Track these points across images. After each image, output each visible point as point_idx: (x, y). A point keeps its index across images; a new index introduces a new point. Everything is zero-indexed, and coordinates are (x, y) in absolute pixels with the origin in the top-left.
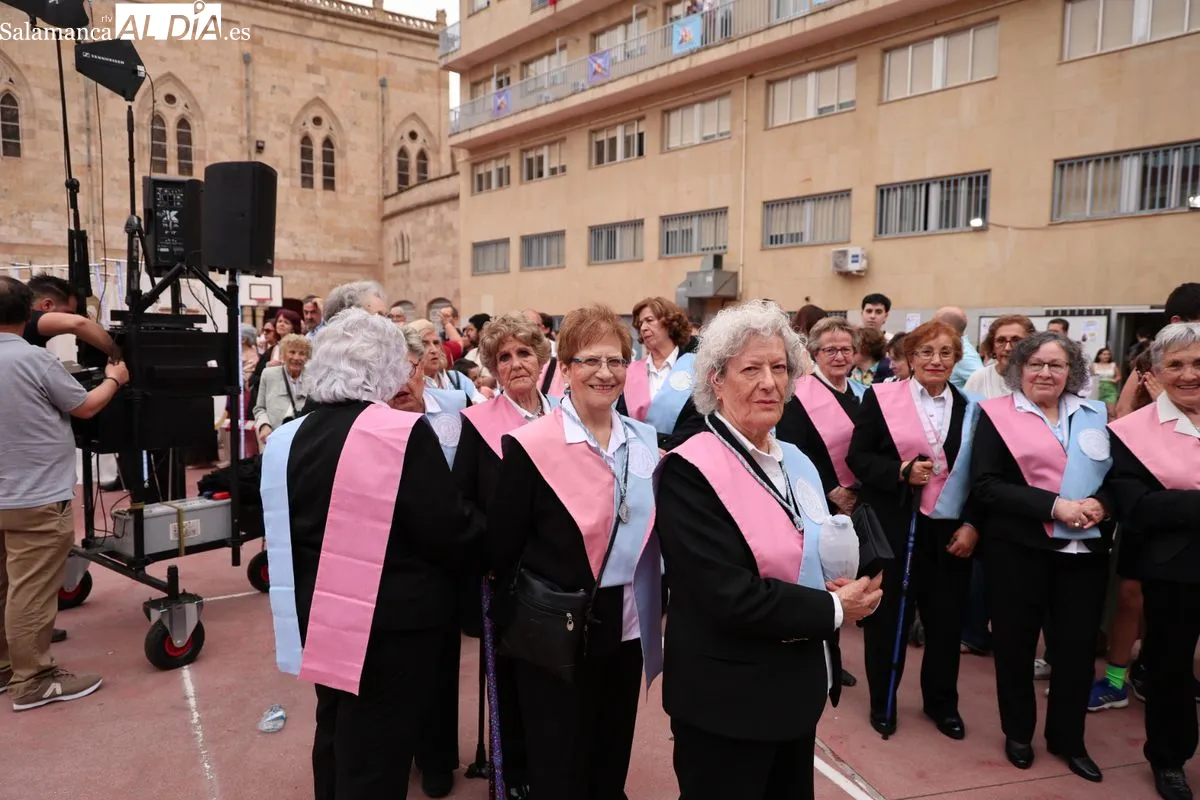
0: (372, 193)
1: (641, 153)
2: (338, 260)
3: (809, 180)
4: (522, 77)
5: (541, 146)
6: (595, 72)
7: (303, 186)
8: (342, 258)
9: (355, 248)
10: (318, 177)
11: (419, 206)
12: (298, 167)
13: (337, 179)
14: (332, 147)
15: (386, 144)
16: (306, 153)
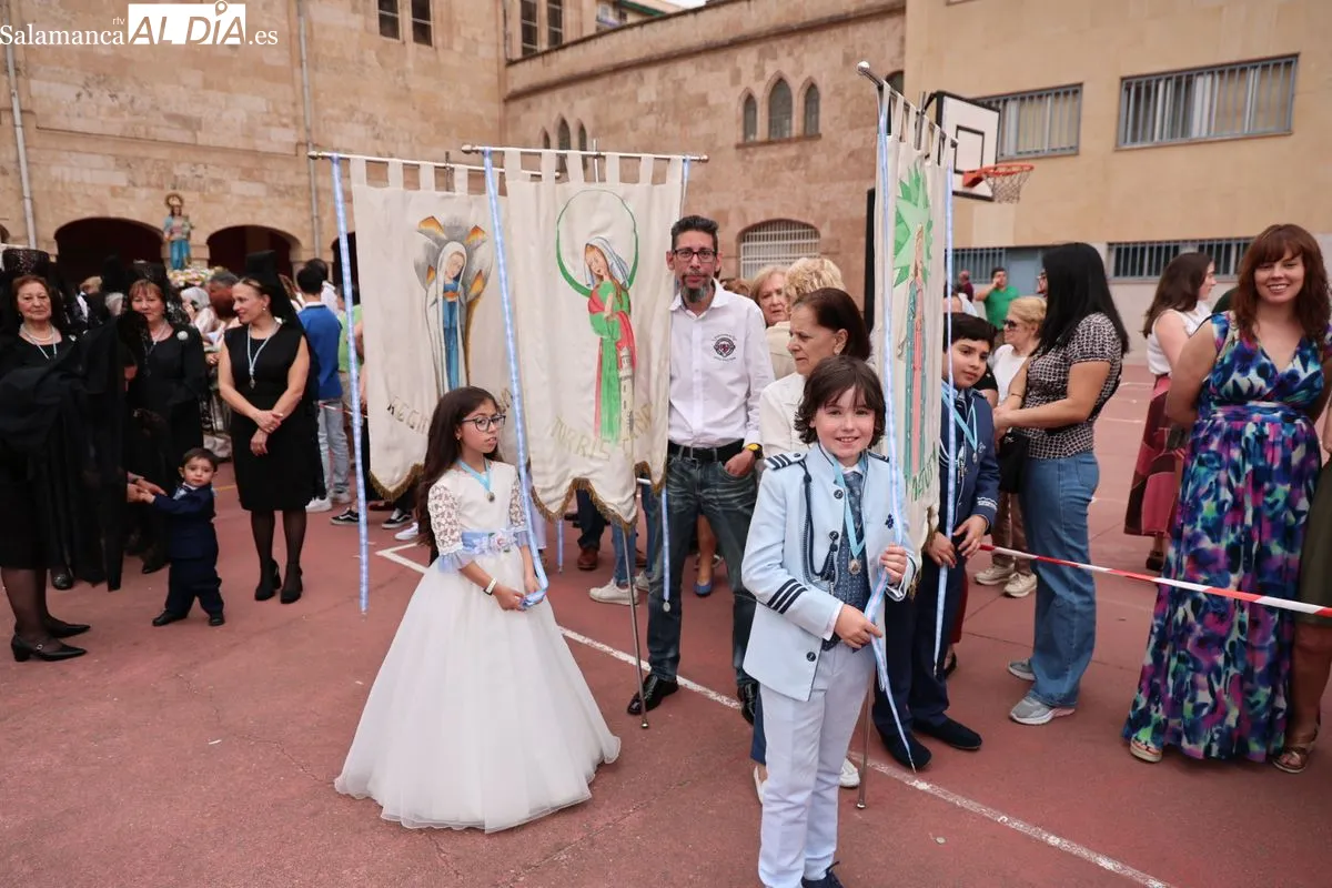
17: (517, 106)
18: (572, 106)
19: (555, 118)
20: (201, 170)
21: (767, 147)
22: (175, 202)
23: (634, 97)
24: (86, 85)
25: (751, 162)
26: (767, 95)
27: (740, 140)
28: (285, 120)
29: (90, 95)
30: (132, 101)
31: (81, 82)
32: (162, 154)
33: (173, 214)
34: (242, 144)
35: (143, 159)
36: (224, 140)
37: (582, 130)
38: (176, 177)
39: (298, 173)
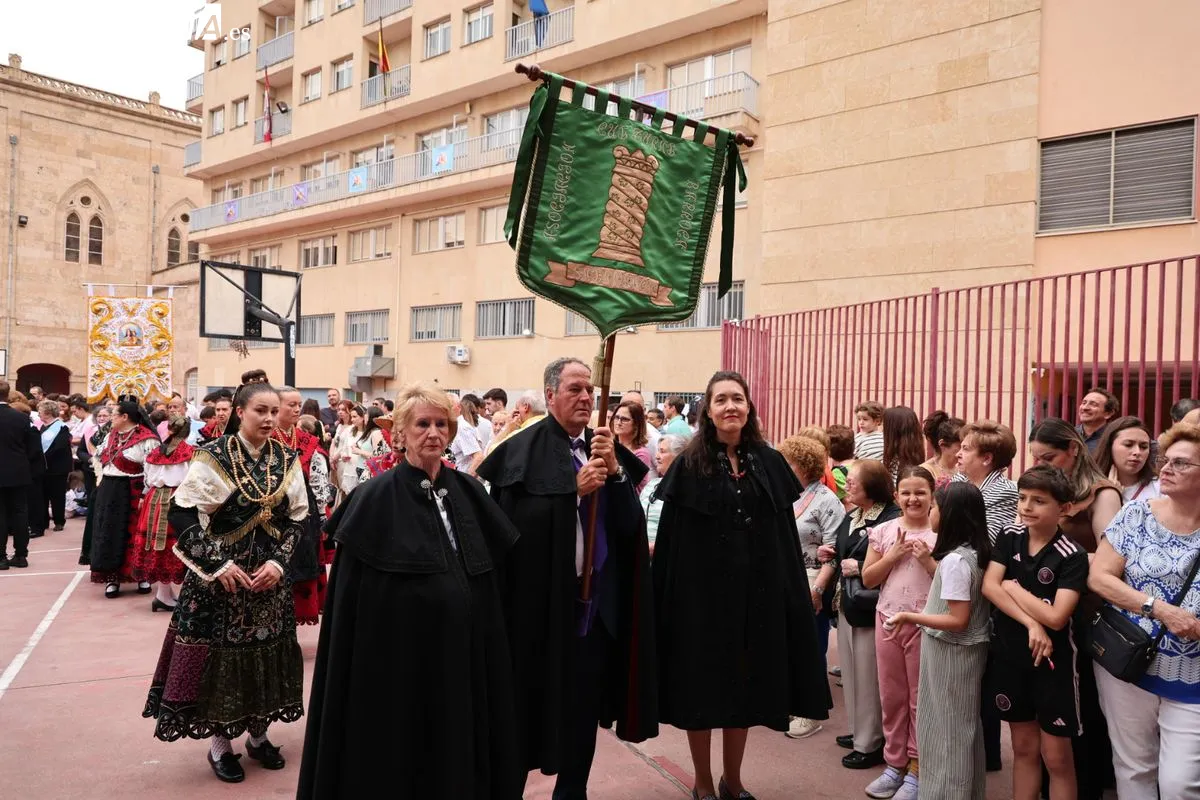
0: (141, 267)
1: (335, 262)
3: (437, 294)
4: (251, 192)
5: (265, 248)
6: (298, 198)
7: (67, 260)
10: (84, 252)
12: (63, 242)
13: (105, 254)
14: (100, 224)
15: (157, 225)
16: (73, 229)
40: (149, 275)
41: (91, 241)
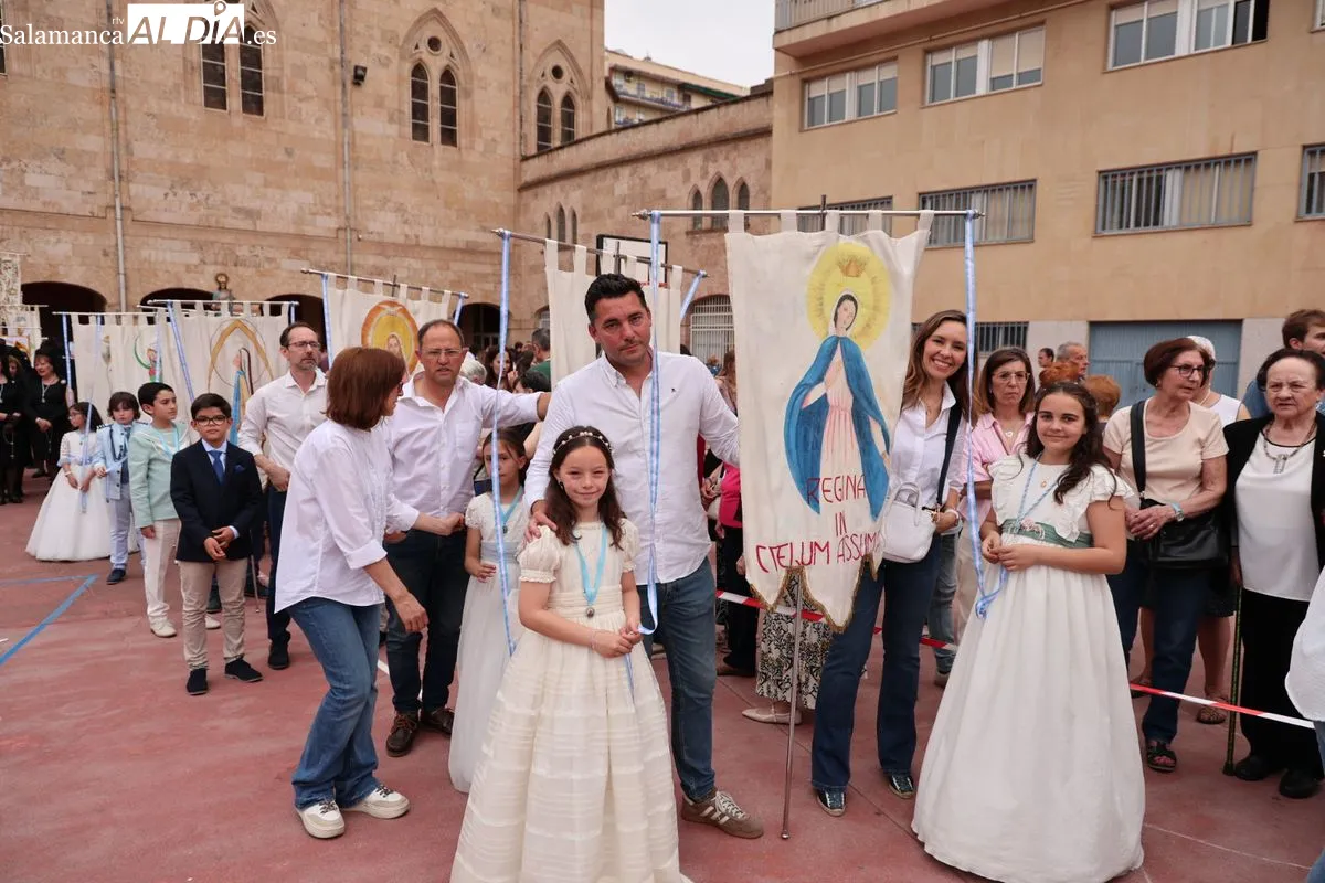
0: (506, 150)
2: (462, 245)
7: (414, 138)
8: (468, 242)
9: (484, 229)
10: (435, 125)
11: (602, 167)
12: (408, 109)
13: (460, 128)
14: (452, 83)
15: (524, 82)
16: (419, 90)
17: (527, 195)
18: (566, 197)
19: (554, 206)
20: (258, 251)
21: (709, 235)
22: (222, 279)
23: (611, 191)
24: (172, 187)
25: (698, 246)
26: (710, 191)
27: (690, 228)
28: (329, 210)
29: (175, 195)
30: (207, 198)
31: (169, 184)
32: (228, 239)
33: (220, 289)
34: (292, 230)
35: (212, 243)
36: (279, 227)
37: (574, 216)
38: (238, 256)
39: (337, 252)
40: (518, 161)
41: (442, 108)
